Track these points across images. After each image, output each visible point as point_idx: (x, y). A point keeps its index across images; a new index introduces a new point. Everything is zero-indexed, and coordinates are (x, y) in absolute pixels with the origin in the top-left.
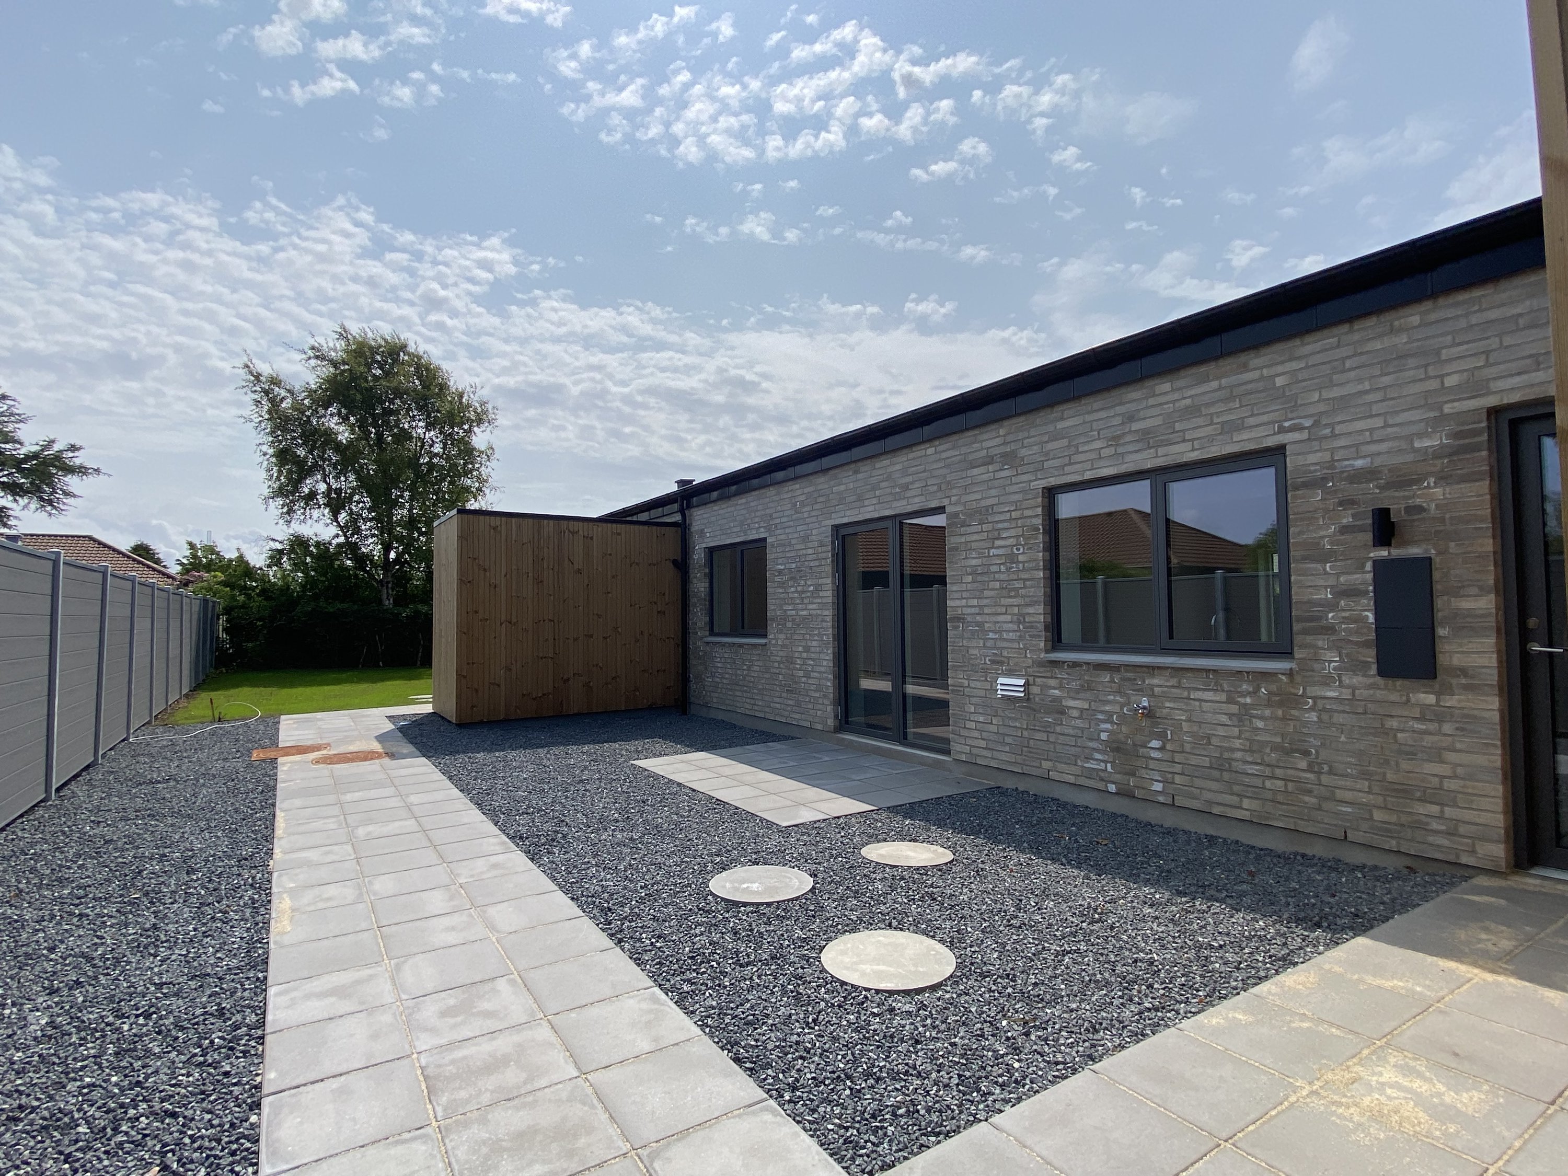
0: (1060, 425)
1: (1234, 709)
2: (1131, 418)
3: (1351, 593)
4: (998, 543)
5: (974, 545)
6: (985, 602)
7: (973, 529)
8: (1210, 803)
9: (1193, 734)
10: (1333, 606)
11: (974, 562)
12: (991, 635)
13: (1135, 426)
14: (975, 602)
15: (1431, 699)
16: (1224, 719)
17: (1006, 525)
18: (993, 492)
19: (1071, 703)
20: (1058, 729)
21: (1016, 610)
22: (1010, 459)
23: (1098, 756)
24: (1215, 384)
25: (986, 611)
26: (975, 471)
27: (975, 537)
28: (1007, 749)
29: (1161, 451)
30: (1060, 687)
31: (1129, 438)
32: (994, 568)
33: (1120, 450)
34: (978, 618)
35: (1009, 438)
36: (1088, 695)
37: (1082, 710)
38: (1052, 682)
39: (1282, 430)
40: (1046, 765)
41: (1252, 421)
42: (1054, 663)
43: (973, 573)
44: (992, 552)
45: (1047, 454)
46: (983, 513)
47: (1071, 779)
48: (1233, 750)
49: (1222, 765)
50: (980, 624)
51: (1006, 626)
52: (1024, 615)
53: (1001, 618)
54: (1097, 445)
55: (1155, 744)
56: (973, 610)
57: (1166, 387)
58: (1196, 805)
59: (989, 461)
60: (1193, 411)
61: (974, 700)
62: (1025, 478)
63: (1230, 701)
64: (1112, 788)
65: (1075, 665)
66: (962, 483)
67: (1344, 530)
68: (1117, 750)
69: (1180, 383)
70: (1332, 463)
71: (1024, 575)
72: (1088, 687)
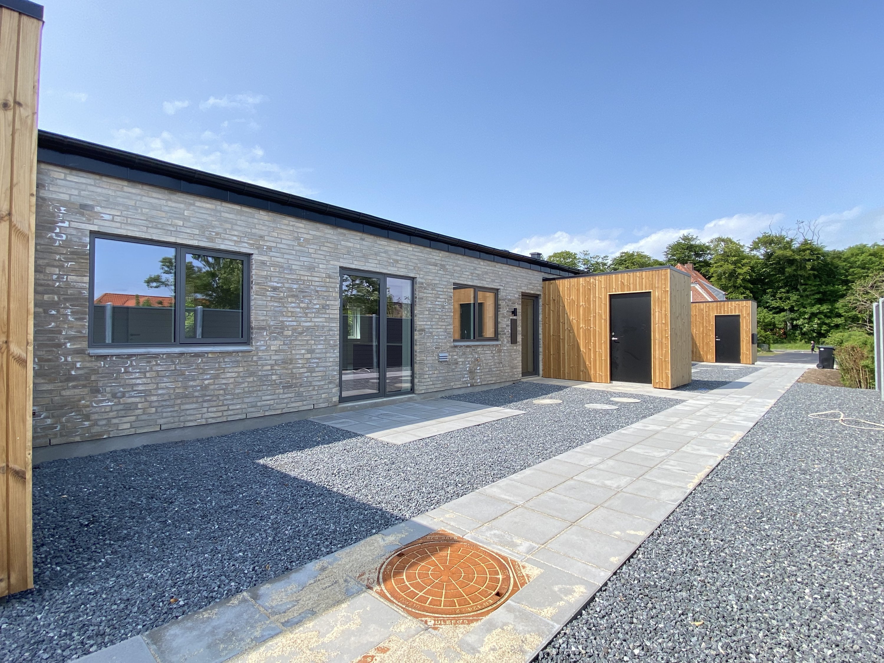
0: (459, 262)
1: (492, 355)
2: (475, 269)
3: (507, 326)
4: (438, 300)
5: (429, 299)
6: (433, 323)
7: (429, 292)
8: (488, 381)
9: (486, 364)
10: (505, 328)
11: (429, 306)
12: (435, 337)
13: (477, 272)
14: (429, 323)
15: (515, 348)
16: (491, 358)
17: (441, 293)
18: (437, 278)
19: (460, 360)
20: (456, 370)
21: (444, 327)
22: (443, 267)
23: (466, 376)
24: (491, 268)
25: (434, 327)
26: (430, 267)
27: (430, 295)
28: (440, 382)
29: (482, 282)
30: (457, 355)
31: (474, 275)
32: (437, 310)
33: (473, 278)
34: (431, 330)
35: (443, 259)
36: (464, 356)
37: (462, 362)
38: (455, 353)
39: (500, 285)
40: (452, 384)
41: (496, 281)
42: (456, 347)
43: (429, 310)
44: (437, 303)
45: (454, 271)
46: (434, 286)
47: (459, 386)
48: (491, 366)
49: (490, 370)
50: (431, 333)
51: (441, 334)
52: (447, 329)
53: (439, 330)
54: (467, 273)
55: (478, 368)
56: (428, 327)
57: (482, 263)
58: (485, 383)
59: (435, 265)
60: (487, 273)
61: (428, 365)
62: (448, 277)
63: (492, 353)
64: (469, 385)
65: (461, 346)
66: (425, 270)
67: (507, 311)
68: (470, 372)
69: (485, 264)
70: (506, 296)
71: (447, 314)
72: (464, 354)
